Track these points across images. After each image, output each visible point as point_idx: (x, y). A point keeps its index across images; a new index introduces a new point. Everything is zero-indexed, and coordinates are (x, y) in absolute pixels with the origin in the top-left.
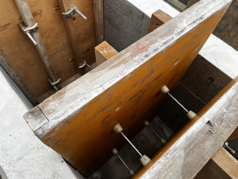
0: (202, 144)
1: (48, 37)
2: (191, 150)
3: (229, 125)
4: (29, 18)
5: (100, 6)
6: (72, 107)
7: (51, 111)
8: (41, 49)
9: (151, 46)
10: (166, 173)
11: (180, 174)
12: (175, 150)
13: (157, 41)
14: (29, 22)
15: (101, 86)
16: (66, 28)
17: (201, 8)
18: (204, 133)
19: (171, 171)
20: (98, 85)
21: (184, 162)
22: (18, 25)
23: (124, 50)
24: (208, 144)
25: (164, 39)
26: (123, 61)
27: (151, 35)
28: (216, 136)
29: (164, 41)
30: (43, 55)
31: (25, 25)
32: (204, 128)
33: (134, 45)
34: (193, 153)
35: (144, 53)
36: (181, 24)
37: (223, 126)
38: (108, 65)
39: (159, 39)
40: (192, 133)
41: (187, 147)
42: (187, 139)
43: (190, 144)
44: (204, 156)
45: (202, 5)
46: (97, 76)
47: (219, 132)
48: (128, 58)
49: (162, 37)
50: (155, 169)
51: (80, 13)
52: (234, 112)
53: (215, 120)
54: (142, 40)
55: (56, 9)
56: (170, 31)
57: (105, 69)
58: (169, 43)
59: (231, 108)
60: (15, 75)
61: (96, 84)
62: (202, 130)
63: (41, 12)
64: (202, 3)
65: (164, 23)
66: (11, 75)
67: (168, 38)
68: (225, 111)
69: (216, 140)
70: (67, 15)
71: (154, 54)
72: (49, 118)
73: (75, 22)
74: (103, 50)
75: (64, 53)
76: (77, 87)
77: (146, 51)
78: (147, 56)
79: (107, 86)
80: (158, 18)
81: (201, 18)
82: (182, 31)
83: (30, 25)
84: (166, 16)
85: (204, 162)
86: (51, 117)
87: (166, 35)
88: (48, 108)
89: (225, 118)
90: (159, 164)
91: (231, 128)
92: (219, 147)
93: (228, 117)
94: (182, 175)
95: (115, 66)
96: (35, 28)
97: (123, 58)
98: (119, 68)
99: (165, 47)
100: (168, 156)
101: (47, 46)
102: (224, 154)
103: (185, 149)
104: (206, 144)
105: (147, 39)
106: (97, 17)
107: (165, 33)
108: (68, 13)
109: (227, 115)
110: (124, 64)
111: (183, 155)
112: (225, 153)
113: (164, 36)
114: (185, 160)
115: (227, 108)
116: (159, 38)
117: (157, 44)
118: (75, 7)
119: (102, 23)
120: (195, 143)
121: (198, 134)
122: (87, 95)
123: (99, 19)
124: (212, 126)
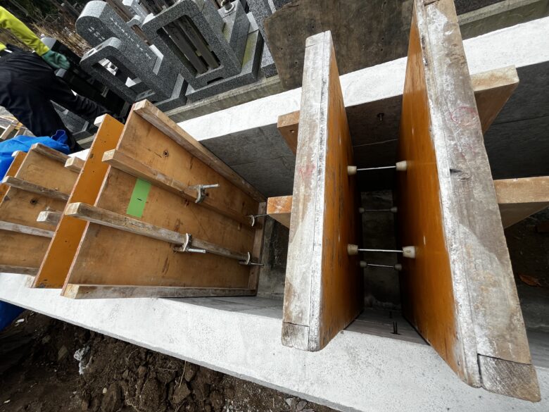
0: (472, 200)
1: (205, 233)
2: (469, 216)
3: (475, 153)
4: (176, 237)
5: (216, 161)
6: (313, 293)
7: (300, 315)
8: (211, 248)
9: (312, 159)
10: (473, 265)
11: (488, 252)
12: (454, 233)
13: (311, 148)
14: (180, 241)
15: (314, 245)
16: (210, 209)
17: (312, 74)
18: (460, 187)
19: (475, 259)
20: (311, 247)
21: (477, 236)
22: (175, 251)
23: (294, 189)
24: (478, 193)
25: (316, 139)
26: (304, 199)
27: (301, 148)
28: (475, 177)
29: (318, 141)
30: (217, 251)
31: (180, 245)
32: (454, 182)
33: (296, 173)
34: (474, 218)
35: (314, 172)
36: (314, 108)
37: (470, 160)
38: (297, 218)
39: (311, 145)
40: (450, 199)
41: (461, 217)
42: (451, 210)
43: (461, 212)
44: (489, 210)
45: (310, 70)
46: (300, 240)
47: (473, 170)
48: (306, 191)
49: (311, 139)
50: (457, 272)
51: (208, 186)
52: (462, 134)
53: (455, 163)
54: (298, 161)
55: (188, 204)
56: (312, 126)
57: (298, 223)
58: (325, 137)
59: (455, 135)
60: (214, 292)
61: (308, 247)
62: (455, 186)
63: (179, 220)
64: (308, 68)
65: (298, 124)
66: (212, 295)
67: (318, 135)
68: (453, 143)
69: (481, 182)
70: (201, 199)
71: (324, 163)
72: (306, 324)
73: (210, 196)
74: (276, 208)
75: (228, 229)
76: (295, 268)
77: (313, 167)
78: (320, 172)
79: (319, 238)
80: (286, 125)
81: (324, 83)
82: (322, 113)
83: (183, 242)
84: (290, 116)
85: (497, 216)
86: (306, 320)
87: (313, 133)
88: (294, 314)
89: (462, 150)
90: (456, 263)
91: (479, 153)
92: (492, 185)
93: (463, 146)
94: (490, 251)
95: (304, 213)
96: (189, 239)
97: (302, 197)
98: (309, 210)
99: (325, 144)
100: (454, 246)
101: (211, 241)
102: (506, 185)
103: (462, 222)
104: (476, 196)
105: (302, 156)
106: (223, 172)
107: (310, 133)
108: (199, 197)
109: (460, 146)
110: (309, 202)
111: (468, 230)
112: (505, 183)
113: (312, 136)
114: (475, 234)
115: (450, 138)
116: (309, 143)
117: (315, 151)
118: (200, 186)
119: (231, 172)
120: (464, 207)
121: (455, 194)
122: (313, 265)
123: (226, 171)
124: (459, 171)
